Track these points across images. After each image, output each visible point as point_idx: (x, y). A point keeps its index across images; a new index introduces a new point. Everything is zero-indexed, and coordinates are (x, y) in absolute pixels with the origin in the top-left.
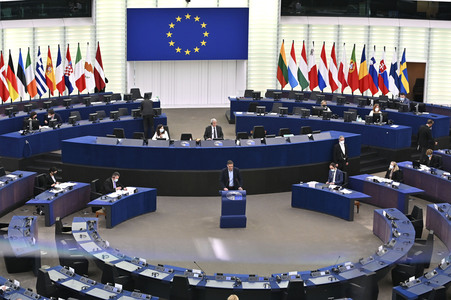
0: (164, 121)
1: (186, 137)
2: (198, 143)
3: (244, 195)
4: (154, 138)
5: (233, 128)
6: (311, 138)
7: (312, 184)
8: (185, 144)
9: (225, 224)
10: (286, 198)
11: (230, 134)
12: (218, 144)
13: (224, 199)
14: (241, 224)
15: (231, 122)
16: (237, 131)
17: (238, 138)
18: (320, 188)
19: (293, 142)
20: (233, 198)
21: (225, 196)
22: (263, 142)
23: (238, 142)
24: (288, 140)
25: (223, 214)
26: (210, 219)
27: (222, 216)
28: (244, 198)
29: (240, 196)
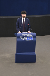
3: (34, 37)
20: (26, 39)
26: (8, 55)
27: (17, 54)
28: (34, 39)
29: (32, 37)
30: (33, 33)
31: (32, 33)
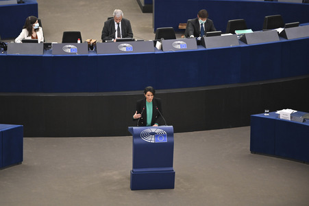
0: (33, 10)
1: (71, 37)
2: (92, 47)
3: (170, 135)
4: (18, 40)
5: (149, 19)
6: (283, 35)
7: (286, 114)
8: (70, 49)
9: (139, 183)
10: (241, 137)
11: (145, 30)
12: (125, 48)
13: (137, 141)
14: (165, 182)
15: (146, 10)
16: (156, 25)
17: (158, 38)
18: (299, 120)
19: (251, 42)
20: (152, 140)
21: (138, 136)
22: (201, 43)
23: (158, 44)
24: (243, 39)
25: (135, 166)
27: (134, 170)
28: (171, 139)
29: (164, 136)
30: (167, 126)
31: (164, 126)
